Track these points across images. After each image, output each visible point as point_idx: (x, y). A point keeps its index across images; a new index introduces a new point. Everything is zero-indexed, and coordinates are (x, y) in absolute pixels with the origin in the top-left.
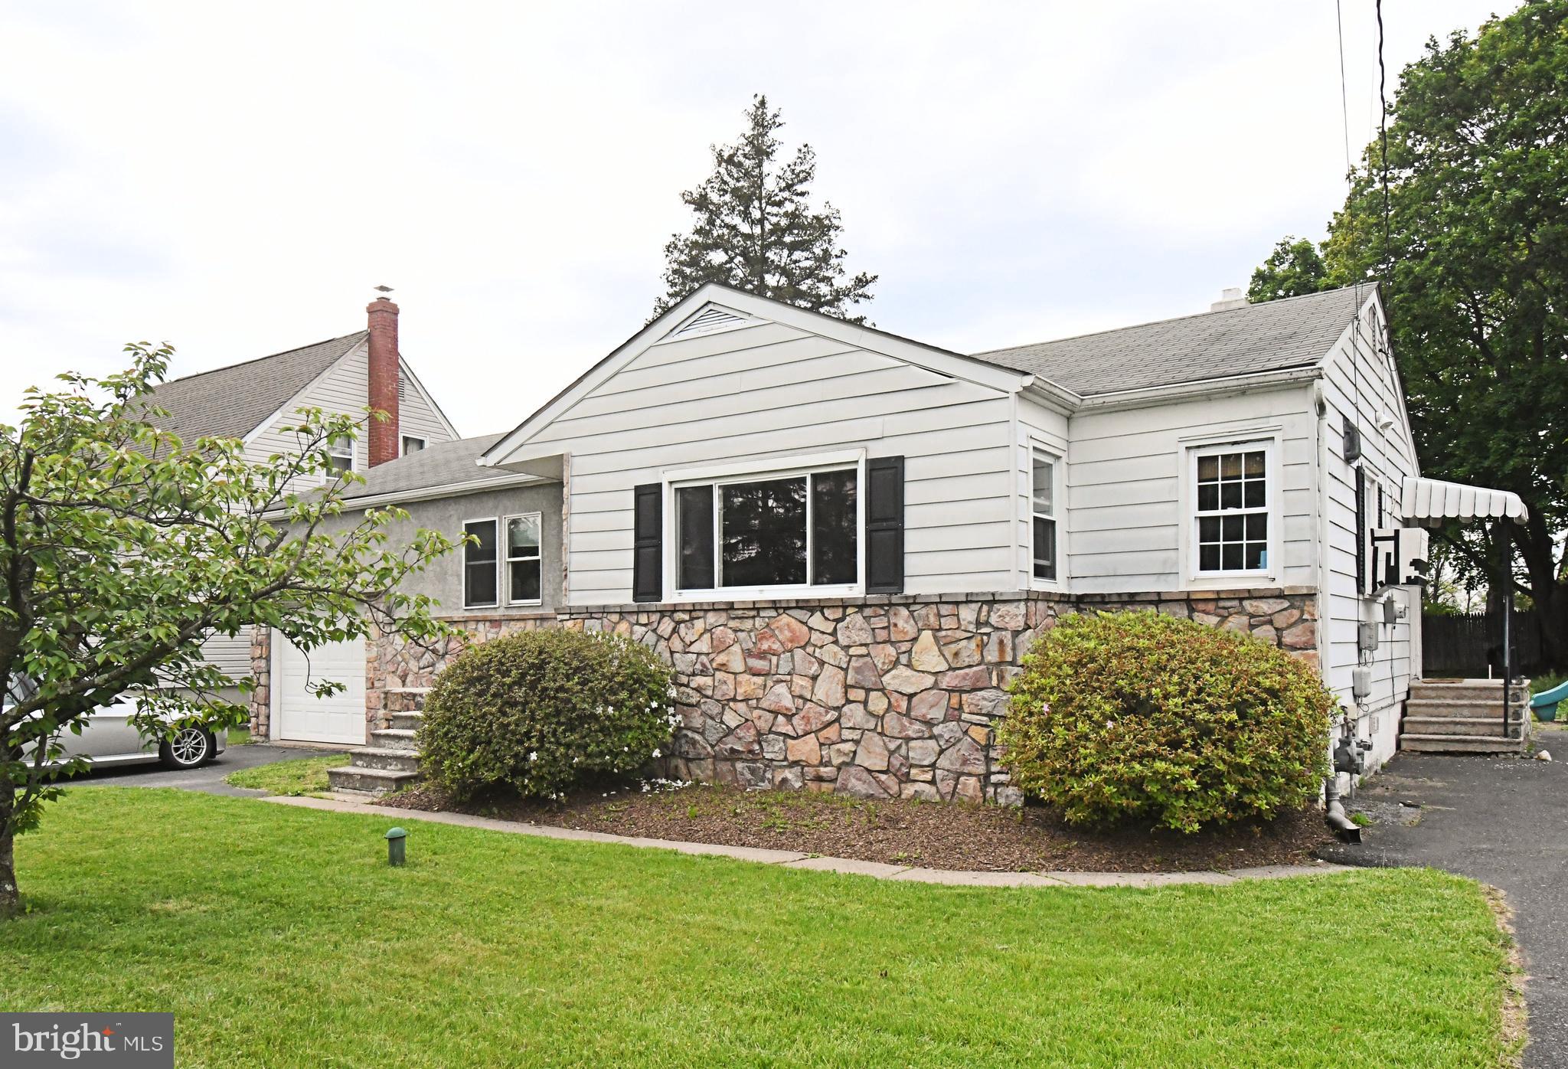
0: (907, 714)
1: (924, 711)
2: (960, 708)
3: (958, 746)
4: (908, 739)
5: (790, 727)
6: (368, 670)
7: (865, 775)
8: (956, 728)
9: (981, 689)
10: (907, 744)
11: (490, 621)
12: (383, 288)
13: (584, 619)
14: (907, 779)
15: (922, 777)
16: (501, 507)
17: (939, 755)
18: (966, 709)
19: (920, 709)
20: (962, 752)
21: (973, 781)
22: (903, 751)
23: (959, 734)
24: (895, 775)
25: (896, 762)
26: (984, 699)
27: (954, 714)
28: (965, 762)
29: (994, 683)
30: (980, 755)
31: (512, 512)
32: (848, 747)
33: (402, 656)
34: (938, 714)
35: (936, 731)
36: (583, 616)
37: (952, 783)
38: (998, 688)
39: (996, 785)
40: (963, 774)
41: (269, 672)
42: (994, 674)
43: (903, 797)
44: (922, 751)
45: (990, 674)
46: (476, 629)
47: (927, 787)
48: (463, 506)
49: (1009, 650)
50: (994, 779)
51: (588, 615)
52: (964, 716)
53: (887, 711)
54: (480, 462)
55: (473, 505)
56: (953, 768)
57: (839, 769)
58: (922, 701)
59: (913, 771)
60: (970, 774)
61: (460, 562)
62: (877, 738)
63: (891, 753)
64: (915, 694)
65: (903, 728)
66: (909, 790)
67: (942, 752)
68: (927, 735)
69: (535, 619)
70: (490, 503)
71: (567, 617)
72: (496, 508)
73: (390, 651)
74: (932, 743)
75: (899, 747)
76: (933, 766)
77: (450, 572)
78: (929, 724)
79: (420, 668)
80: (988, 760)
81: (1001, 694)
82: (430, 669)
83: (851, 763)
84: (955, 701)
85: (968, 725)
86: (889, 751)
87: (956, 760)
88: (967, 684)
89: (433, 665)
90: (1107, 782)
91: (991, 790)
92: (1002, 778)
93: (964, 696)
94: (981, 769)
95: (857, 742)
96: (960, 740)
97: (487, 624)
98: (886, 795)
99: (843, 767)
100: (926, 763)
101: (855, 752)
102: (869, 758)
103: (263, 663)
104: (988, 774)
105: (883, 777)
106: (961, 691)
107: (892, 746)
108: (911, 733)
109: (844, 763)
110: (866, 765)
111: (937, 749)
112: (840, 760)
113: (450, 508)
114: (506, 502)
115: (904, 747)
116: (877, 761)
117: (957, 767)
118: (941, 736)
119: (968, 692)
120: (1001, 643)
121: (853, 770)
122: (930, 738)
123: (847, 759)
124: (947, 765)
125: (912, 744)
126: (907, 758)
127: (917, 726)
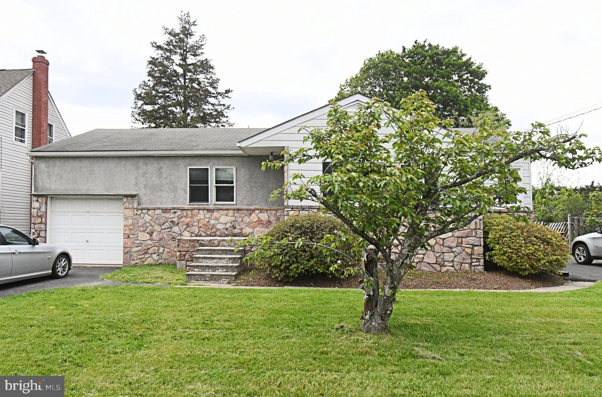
0: (443, 245)
1: (449, 244)
2: (462, 243)
3: (461, 255)
4: (443, 253)
5: (397, 250)
6: (125, 230)
7: (428, 265)
8: (461, 249)
9: (469, 237)
10: (443, 254)
11: (207, 210)
12: (42, 52)
13: (299, 211)
14: (443, 265)
15: (449, 265)
16: (211, 163)
17: (455, 257)
18: (464, 243)
19: (447, 243)
20: (463, 256)
21: (467, 265)
22: (442, 256)
23: (461, 251)
24: (439, 264)
25: (440, 260)
26: (470, 240)
27: (459, 245)
28: (464, 259)
29: (474, 235)
30: (469, 257)
31: (218, 165)
32: (421, 256)
33: (150, 224)
34: (454, 244)
35: (453, 250)
36: (299, 209)
37: (460, 266)
38: (475, 236)
39: (474, 266)
40: (463, 263)
41: (46, 230)
42: (474, 232)
43: (442, 271)
44: (448, 257)
45: (472, 232)
46: (198, 213)
47: (451, 268)
48: (187, 161)
49: (478, 225)
50: (473, 264)
51: (302, 209)
52: (463, 245)
53: (435, 244)
54: (238, 145)
55: (195, 160)
56: (459, 261)
57: (417, 263)
58: (448, 241)
59: (446, 263)
60: (466, 263)
61: (186, 184)
62: (432, 253)
63: (437, 257)
64: (446, 238)
65: (442, 249)
66: (444, 269)
67: (456, 256)
68: (450, 251)
69: (234, 210)
70: (205, 160)
71: (290, 209)
72: (209, 163)
73: (141, 222)
74: (452, 254)
75: (440, 255)
76: (453, 261)
77: (179, 188)
78: (451, 248)
79: (162, 229)
80: (471, 258)
81: (476, 238)
82: (169, 230)
83: (422, 261)
84: (460, 240)
85: (464, 248)
86: (436, 257)
87: (461, 259)
88: (464, 235)
89: (171, 228)
90: (547, 262)
91: (473, 268)
92: (477, 264)
93: (463, 239)
94: (469, 261)
95: (424, 254)
96: (462, 253)
97: (205, 211)
98: (435, 271)
99: (419, 263)
100: (450, 260)
101: (423, 258)
102: (429, 259)
103: (43, 226)
104: (471, 263)
105: (434, 265)
106: (462, 237)
107: (437, 255)
108: (444, 251)
109: (419, 262)
110: (428, 262)
111: (454, 256)
112: (418, 261)
113: (179, 161)
114: (214, 161)
115: (442, 255)
116: (432, 260)
117: (461, 261)
118: (455, 251)
119: (464, 238)
120: (476, 223)
121: (423, 263)
122: (451, 252)
123: (420, 260)
124: (457, 260)
125: (445, 254)
126: (443, 259)
127: (447, 249)
